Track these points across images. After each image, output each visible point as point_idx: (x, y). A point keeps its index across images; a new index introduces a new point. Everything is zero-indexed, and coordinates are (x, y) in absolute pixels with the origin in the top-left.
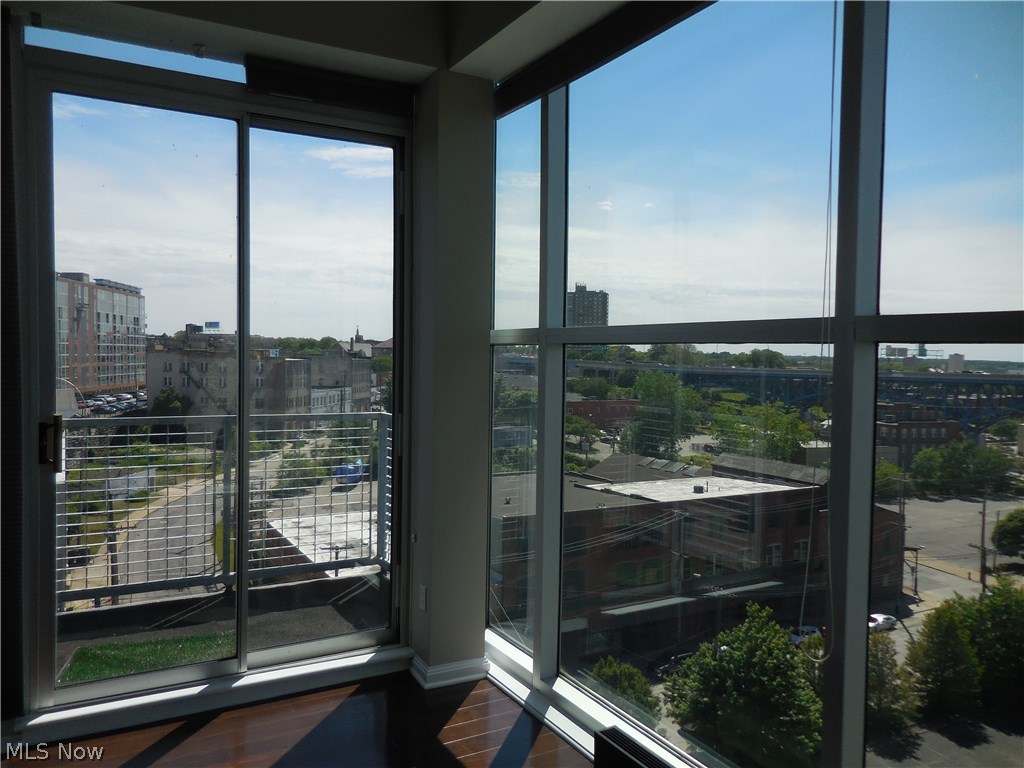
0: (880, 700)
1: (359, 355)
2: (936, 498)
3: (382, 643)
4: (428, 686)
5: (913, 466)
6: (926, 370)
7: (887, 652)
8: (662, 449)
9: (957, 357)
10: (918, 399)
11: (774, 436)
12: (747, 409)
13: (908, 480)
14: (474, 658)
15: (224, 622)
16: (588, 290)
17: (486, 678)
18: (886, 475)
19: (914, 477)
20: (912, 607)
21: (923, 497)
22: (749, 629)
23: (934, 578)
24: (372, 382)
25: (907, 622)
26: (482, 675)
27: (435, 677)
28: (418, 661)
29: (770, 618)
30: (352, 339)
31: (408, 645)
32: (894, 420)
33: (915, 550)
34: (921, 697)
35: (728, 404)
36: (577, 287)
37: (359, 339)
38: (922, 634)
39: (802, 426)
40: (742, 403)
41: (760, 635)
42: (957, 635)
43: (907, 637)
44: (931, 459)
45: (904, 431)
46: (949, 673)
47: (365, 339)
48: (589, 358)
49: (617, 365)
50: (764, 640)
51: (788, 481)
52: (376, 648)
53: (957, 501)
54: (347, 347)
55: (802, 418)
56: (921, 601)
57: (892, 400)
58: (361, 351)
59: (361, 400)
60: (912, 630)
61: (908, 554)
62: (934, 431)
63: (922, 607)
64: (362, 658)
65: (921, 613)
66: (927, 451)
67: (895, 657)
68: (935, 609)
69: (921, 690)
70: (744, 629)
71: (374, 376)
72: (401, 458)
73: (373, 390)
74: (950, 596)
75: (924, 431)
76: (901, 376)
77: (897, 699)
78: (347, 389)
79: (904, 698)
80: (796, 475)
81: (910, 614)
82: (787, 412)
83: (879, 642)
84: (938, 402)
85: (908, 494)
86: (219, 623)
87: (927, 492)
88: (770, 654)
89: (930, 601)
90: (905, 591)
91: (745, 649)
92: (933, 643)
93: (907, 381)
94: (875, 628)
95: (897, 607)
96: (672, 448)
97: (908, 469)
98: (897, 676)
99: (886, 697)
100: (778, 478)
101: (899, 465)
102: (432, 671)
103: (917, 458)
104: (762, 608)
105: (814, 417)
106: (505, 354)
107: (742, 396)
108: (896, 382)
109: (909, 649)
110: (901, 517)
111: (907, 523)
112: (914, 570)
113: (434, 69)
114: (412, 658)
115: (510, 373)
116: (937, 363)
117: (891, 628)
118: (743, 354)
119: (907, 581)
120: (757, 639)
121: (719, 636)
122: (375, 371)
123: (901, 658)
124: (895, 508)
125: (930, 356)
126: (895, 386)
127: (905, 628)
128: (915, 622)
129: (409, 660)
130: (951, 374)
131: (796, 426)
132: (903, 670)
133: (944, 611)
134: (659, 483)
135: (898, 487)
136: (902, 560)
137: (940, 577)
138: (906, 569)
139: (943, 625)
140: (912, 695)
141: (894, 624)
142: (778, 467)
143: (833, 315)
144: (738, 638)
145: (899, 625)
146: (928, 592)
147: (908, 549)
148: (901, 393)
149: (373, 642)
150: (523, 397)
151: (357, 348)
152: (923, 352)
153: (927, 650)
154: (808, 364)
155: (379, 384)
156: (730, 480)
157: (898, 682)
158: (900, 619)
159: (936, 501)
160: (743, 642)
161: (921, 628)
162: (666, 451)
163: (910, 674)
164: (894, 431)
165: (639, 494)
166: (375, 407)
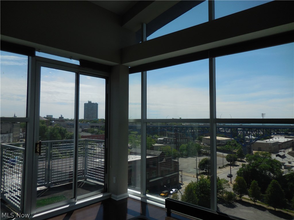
2: (185, 157)
4: (117, 200)
6: (182, 124)
7: (177, 198)
10: (180, 132)
12: (138, 136)
13: (179, 153)
14: (124, 193)
16: (92, 102)
17: (129, 197)
18: (174, 152)
20: (181, 186)
21: (182, 157)
23: (186, 178)
24: (20, 131)
25: (180, 190)
26: (128, 197)
27: (119, 198)
28: (113, 195)
31: (109, 192)
32: (175, 137)
33: (182, 171)
35: (133, 135)
36: (89, 102)
37: (15, 117)
38: (184, 193)
39: (153, 140)
40: (137, 134)
42: (193, 192)
43: (181, 194)
44: (184, 147)
45: (177, 140)
48: (92, 123)
49: (101, 124)
51: (150, 155)
52: (103, 193)
53: (190, 157)
55: (152, 138)
56: (183, 184)
57: (174, 132)
59: (16, 137)
60: (182, 192)
62: (184, 140)
63: (184, 186)
64: (101, 196)
65: (184, 187)
66: (183, 145)
68: (187, 186)
71: (21, 129)
73: (21, 134)
74: (190, 182)
75: (182, 140)
78: (11, 134)
80: (152, 153)
81: (181, 188)
82: (149, 136)
83: (175, 196)
84: (185, 132)
85: (179, 156)
89: (186, 184)
90: (179, 182)
92: (187, 195)
94: (173, 193)
95: (178, 187)
97: (179, 150)
101: (177, 149)
102: (118, 196)
103: (180, 147)
105: (155, 138)
106: (66, 122)
107: (136, 132)
109: (181, 197)
110: (178, 163)
111: (179, 164)
112: (181, 176)
113: (118, 64)
115: (68, 127)
117: (177, 192)
119: (180, 180)
124: (177, 160)
126: (175, 128)
127: (180, 192)
128: (182, 190)
129: (110, 195)
131: (151, 140)
133: (189, 186)
135: (177, 155)
136: (178, 174)
137: (187, 178)
138: (180, 176)
139: (189, 190)
141: (177, 191)
145: (178, 191)
146: (185, 182)
147: (180, 171)
148: (176, 130)
153: (186, 197)
155: (23, 132)
156: (135, 156)
158: (179, 190)
159: (186, 158)
161: (184, 191)
164: (175, 140)
166: (21, 139)
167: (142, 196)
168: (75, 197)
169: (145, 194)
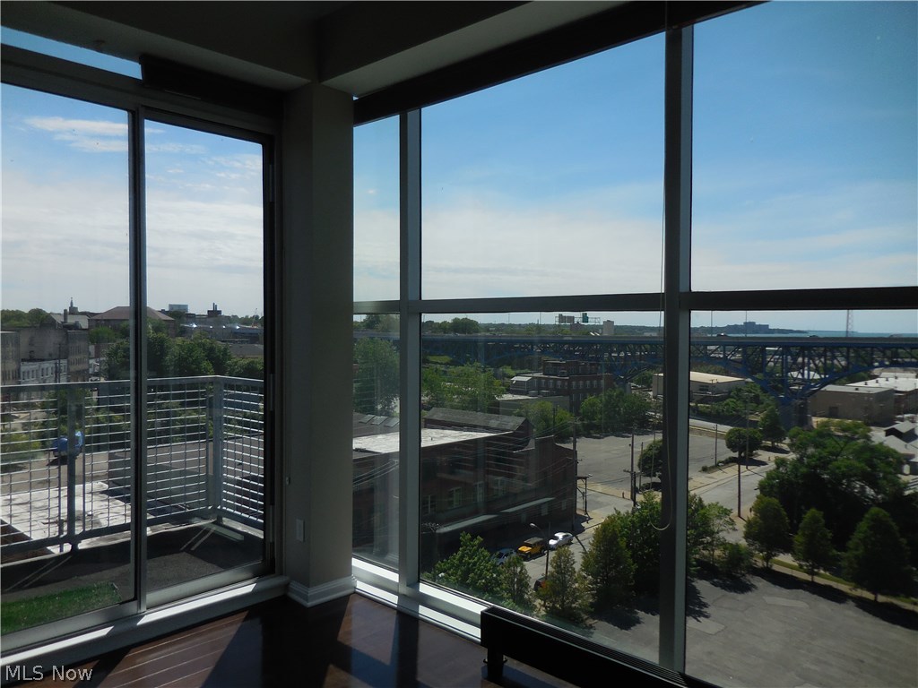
0: (563, 601)
1: (75, 326)
2: (598, 435)
3: (258, 574)
4: (310, 604)
5: (581, 411)
6: (588, 333)
7: (568, 562)
8: (379, 407)
9: (609, 323)
10: (582, 357)
11: (474, 392)
12: (452, 369)
13: (579, 423)
14: (344, 577)
15: (86, 577)
17: (355, 593)
18: (561, 420)
19: (581, 420)
20: (584, 524)
21: (589, 436)
22: (462, 557)
23: (599, 499)
24: (90, 354)
25: (580, 537)
26: (352, 590)
27: (315, 596)
28: (295, 586)
29: (480, 545)
30: (65, 311)
31: (281, 574)
32: (566, 374)
33: (585, 478)
34: (592, 594)
35: (434, 366)
37: (73, 311)
38: (592, 545)
39: (497, 383)
40: (447, 364)
41: (472, 561)
42: (618, 542)
43: (582, 549)
44: (593, 405)
45: (574, 383)
46: (613, 573)
47: (79, 311)
50: (475, 564)
51: (487, 429)
52: (256, 579)
53: (613, 437)
54: (60, 320)
55: (495, 376)
56: (590, 519)
57: (565, 358)
58: (77, 323)
59: (78, 372)
60: (584, 543)
61: (580, 482)
62: (595, 382)
63: (591, 523)
64: (248, 588)
65: (590, 528)
66: (590, 399)
67: (574, 566)
68: (602, 524)
69: (593, 589)
70: (457, 557)
71: (92, 348)
72: (273, 413)
73: (91, 361)
74: (611, 512)
75: (588, 382)
76: (571, 339)
77: (576, 599)
78: (62, 361)
79: (581, 597)
80: (494, 423)
81: (582, 530)
82: (485, 372)
83: (562, 555)
84: (597, 359)
85: (578, 434)
86: (81, 578)
87: (591, 432)
88: (480, 575)
89: (597, 518)
90: (578, 512)
91: (459, 573)
92: (600, 550)
93: (573, 343)
94: (556, 545)
95: (573, 526)
96: (389, 406)
97: (578, 414)
98: (576, 581)
99: (568, 599)
100: (480, 426)
101: (571, 411)
102: (312, 591)
103: (583, 404)
104: (474, 537)
105: (505, 376)
107: (446, 359)
108: (567, 344)
109: (583, 558)
110: (574, 453)
111: (579, 458)
112: (584, 494)
113: (309, 81)
114: (289, 584)
115: (235, 342)
116: (595, 328)
117: (570, 543)
118: (445, 322)
119: (580, 505)
120: (469, 564)
121: (437, 565)
122: (93, 343)
123: (577, 567)
124: (570, 446)
125: (591, 323)
126: (566, 347)
127: (579, 541)
128: (587, 536)
129: (286, 586)
130: (606, 337)
131: (492, 383)
132: (580, 576)
133: (608, 524)
134: (380, 437)
135: (571, 429)
136: (575, 488)
137: (602, 499)
138: (579, 494)
139: (607, 535)
140: (587, 595)
141: (571, 540)
142: (480, 417)
143: (663, 291)
144: (453, 565)
145: (574, 540)
146: (595, 511)
147: (579, 478)
148: (571, 353)
149: (250, 575)
150: (249, 364)
151: (71, 320)
152: (585, 319)
153: (597, 557)
154: (498, 330)
155: (97, 356)
156: (440, 431)
157: (577, 585)
158: (575, 535)
159: (599, 438)
160: (458, 567)
161: (591, 540)
162: (383, 408)
163: (585, 578)
164: (566, 384)
165: (363, 447)
166: (94, 379)
167: (404, 590)
168: (137, 597)
169: (414, 584)
